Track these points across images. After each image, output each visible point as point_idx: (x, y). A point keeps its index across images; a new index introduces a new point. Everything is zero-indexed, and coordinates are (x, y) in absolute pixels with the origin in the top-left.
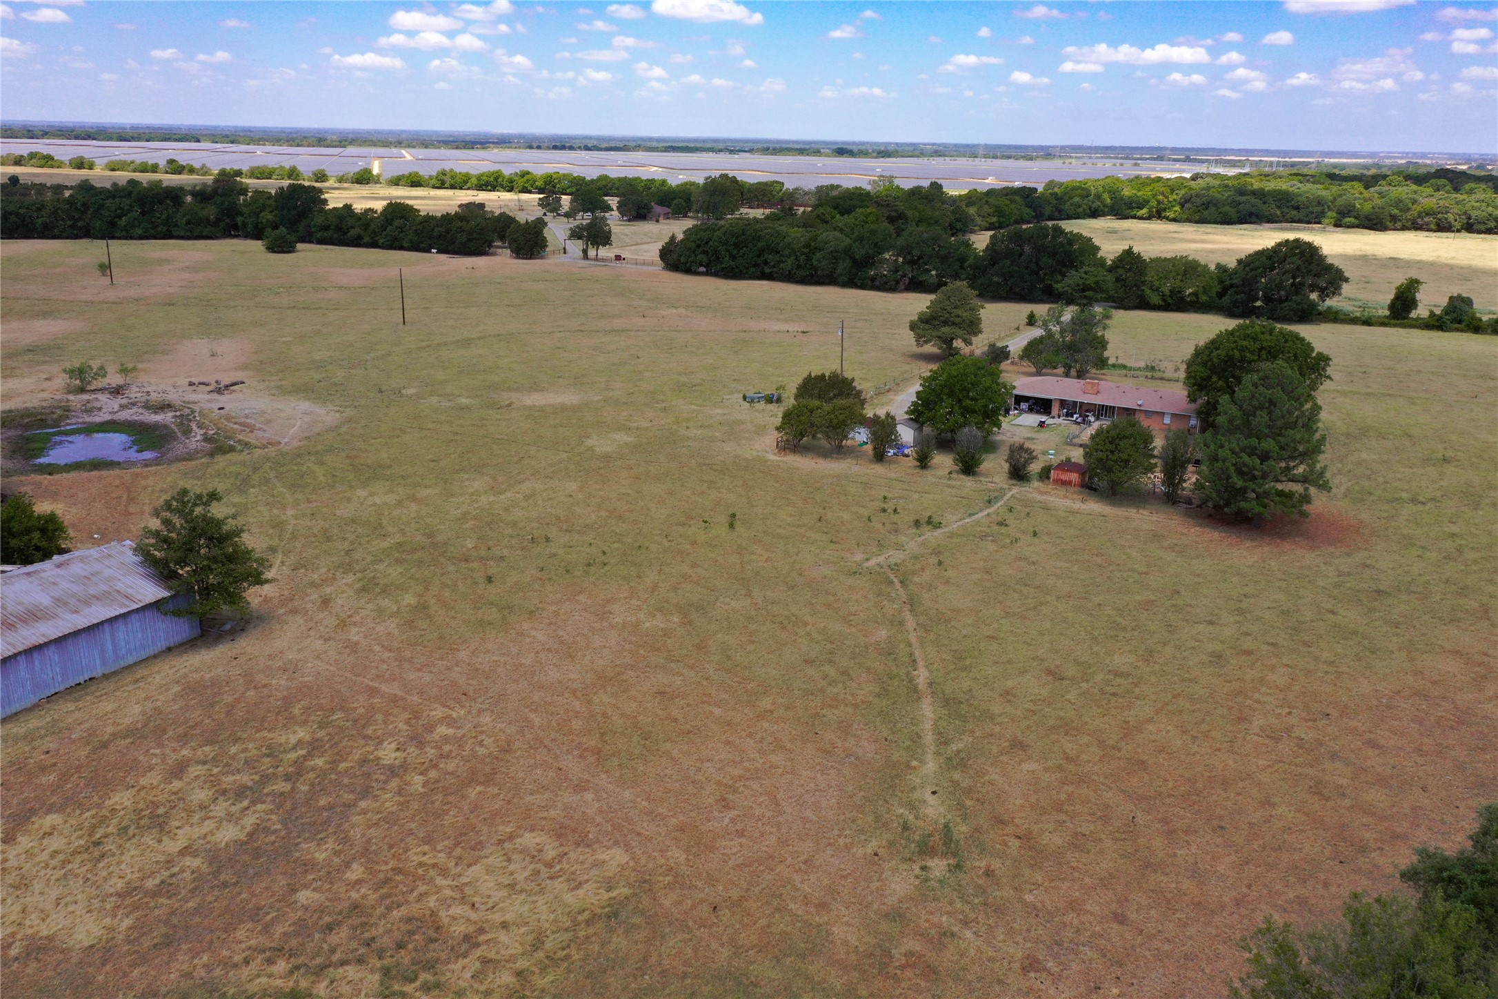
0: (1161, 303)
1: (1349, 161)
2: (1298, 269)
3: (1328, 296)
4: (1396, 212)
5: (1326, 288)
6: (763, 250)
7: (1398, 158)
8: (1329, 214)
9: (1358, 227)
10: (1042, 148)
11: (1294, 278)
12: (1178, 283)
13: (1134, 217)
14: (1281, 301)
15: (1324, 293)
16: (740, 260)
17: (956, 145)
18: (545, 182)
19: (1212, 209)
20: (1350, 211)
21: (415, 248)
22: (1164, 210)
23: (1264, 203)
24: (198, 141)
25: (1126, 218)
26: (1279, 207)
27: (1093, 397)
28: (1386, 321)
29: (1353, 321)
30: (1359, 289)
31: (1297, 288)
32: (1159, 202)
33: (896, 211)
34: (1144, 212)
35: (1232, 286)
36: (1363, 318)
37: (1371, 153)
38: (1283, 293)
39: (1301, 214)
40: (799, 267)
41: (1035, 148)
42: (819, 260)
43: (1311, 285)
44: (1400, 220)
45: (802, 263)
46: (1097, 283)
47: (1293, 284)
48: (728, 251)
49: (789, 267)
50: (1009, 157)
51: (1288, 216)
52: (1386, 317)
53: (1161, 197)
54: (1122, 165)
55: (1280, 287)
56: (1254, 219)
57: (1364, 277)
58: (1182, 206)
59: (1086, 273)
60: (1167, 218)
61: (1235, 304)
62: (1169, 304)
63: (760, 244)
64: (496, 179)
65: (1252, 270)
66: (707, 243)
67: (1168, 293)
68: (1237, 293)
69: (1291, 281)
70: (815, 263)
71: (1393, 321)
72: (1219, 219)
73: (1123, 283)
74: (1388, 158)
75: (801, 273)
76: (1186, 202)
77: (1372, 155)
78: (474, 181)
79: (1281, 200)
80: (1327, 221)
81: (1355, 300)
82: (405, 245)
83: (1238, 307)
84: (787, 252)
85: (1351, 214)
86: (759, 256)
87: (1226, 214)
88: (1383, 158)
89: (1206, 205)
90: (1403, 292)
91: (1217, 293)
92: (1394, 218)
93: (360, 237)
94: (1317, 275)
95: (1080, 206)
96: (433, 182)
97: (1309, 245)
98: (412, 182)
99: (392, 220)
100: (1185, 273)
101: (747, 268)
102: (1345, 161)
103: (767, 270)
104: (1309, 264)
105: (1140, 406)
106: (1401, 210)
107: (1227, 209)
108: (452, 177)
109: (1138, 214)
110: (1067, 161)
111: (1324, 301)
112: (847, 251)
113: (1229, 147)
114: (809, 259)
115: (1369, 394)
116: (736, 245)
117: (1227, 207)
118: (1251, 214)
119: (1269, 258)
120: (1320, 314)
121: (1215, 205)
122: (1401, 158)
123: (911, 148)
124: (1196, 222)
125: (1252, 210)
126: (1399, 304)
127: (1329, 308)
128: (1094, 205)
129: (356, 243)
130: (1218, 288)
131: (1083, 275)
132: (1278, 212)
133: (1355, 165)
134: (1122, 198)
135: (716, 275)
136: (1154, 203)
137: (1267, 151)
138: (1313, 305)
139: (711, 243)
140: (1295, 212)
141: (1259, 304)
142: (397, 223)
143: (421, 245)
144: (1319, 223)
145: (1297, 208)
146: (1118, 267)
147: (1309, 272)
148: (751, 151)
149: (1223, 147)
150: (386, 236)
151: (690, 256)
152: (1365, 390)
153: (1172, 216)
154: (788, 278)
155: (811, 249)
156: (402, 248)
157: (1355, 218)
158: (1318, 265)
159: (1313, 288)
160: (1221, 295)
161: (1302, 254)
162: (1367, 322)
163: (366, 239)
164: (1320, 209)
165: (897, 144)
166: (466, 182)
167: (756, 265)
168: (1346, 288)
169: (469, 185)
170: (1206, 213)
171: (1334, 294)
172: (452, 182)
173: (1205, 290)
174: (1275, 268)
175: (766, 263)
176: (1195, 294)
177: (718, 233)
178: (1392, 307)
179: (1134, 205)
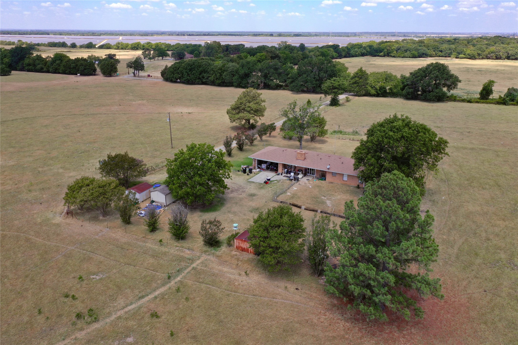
0: (376, 93)
1: (461, 36)
2: (437, 77)
3: (451, 89)
4: (479, 52)
5: (450, 85)
6: (202, 72)
7: (479, 34)
8: (454, 53)
9: (465, 58)
10: (353, 33)
11: (435, 81)
12: (383, 84)
13: (378, 56)
14: (430, 92)
15: (450, 87)
16: (192, 76)
17: (324, 33)
18: (156, 46)
19: (408, 52)
20: (462, 52)
21: (64, 73)
22: (390, 53)
23: (428, 49)
24: (49, 34)
25: (375, 56)
26: (434, 51)
27: (301, 162)
28: (479, 100)
29: (463, 101)
30: (466, 84)
31: (437, 86)
32: (388, 50)
33: (275, 54)
34: (382, 54)
35: (407, 85)
36: (468, 100)
37: (469, 33)
38: (430, 88)
39: (443, 54)
40: (217, 79)
41: (351, 33)
42: (225, 76)
43: (443, 84)
44: (481, 55)
45: (218, 77)
46: (339, 85)
47: (435, 84)
48: (186, 72)
49: (212, 79)
50: (341, 36)
51: (438, 54)
52: (479, 99)
53: (388, 48)
54: (380, 38)
55: (429, 85)
56: (424, 56)
57: (468, 79)
58: (397, 51)
59: (334, 81)
60: (391, 56)
61: (408, 93)
62: (379, 94)
63: (201, 69)
64: (138, 45)
65: (416, 77)
66: (178, 69)
67: (378, 88)
68: (410, 88)
69: (434, 82)
70: (224, 77)
71: (482, 101)
72: (411, 56)
73: (358, 84)
74: (475, 34)
75: (218, 82)
76: (398, 49)
77: (469, 34)
78: (130, 46)
79: (435, 48)
80: (453, 56)
81: (464, 90)
82: (60, 72)
83: (410, 95)
84: (212, 72)
85: (463, 53)
86: (200, 74)
87: (413, 54)
88: (474, 34)
89: (406, 51)
90: (486, 87)
91: (401, 88)
92: (479, 55)
93: (42, 68)
94: (447, 79)
95: (357, 52)
96: (115, 47)
97: (443, 65)
98: (107, 47)
99: (55, 61)
100: (386, 79)
101: (195, 80)
102: (460, 36)
103: (204, 81)
104: (443, 74)
105: (328, 169)
106: (482, 51)
107: (414, 52)
108: (122, 45)
109: (380, 55)
110: (361, 37)
111: (449, 91)
112: (237, 71)
113: (420, 32)
114: (221, 75)
115: (472, 149)
116: (190, 70)
117: (414, 51)
118: (423, 54)
119: (424, 72)
120: (448, 97)
121: (410, 51)
122: (480, 35)
123: (307, 34)
124: (402, 57)
125: (424, 52)
126: (484, 92)
127: (452, 95)
128: (363, 51)
129: (41, 71)
130: (402, 86)
131: (333, 82)
132: (434, 53)
133: (464, 37)
134: (373, 49)
135: (183, 83)
136: (386, 50)
137: (433, 33)
138: (444, 94)
139: (180, 69)
140: (440, 53)
141: (419, 93)
142: (58, 62)
143: (67, 72)
144: (450, 57)
145: (441, 51)
146: (356, 77)
147: (442, 78)
148: (248, 35)
149: (417, 32)
150: (53, 68)
151: (171, 75)
152: (470, 146)
153: (393, 55)
154: (213, 84)
155: (222, 70)
156: (59, 73)
157: (464, 55)
158: (447, 75)
159: (445, 85)
160: (402, 89)
161: (439, 70)
162: (470, 101)
163: (45, 69)
164: (450, 51)
165: (303, 32)
166: (127, 47)
167: (199, 78)
168: (460, 85)
169: (128, 48)
170: (406, 54)
171: (454, 88)
172: (122, 47)
173: (396, 87)
174: (427, 76)
175: (203, 77)
176: (390, 89)
177: (183, 64)
178: (481, 93)
179: (378, 51)
